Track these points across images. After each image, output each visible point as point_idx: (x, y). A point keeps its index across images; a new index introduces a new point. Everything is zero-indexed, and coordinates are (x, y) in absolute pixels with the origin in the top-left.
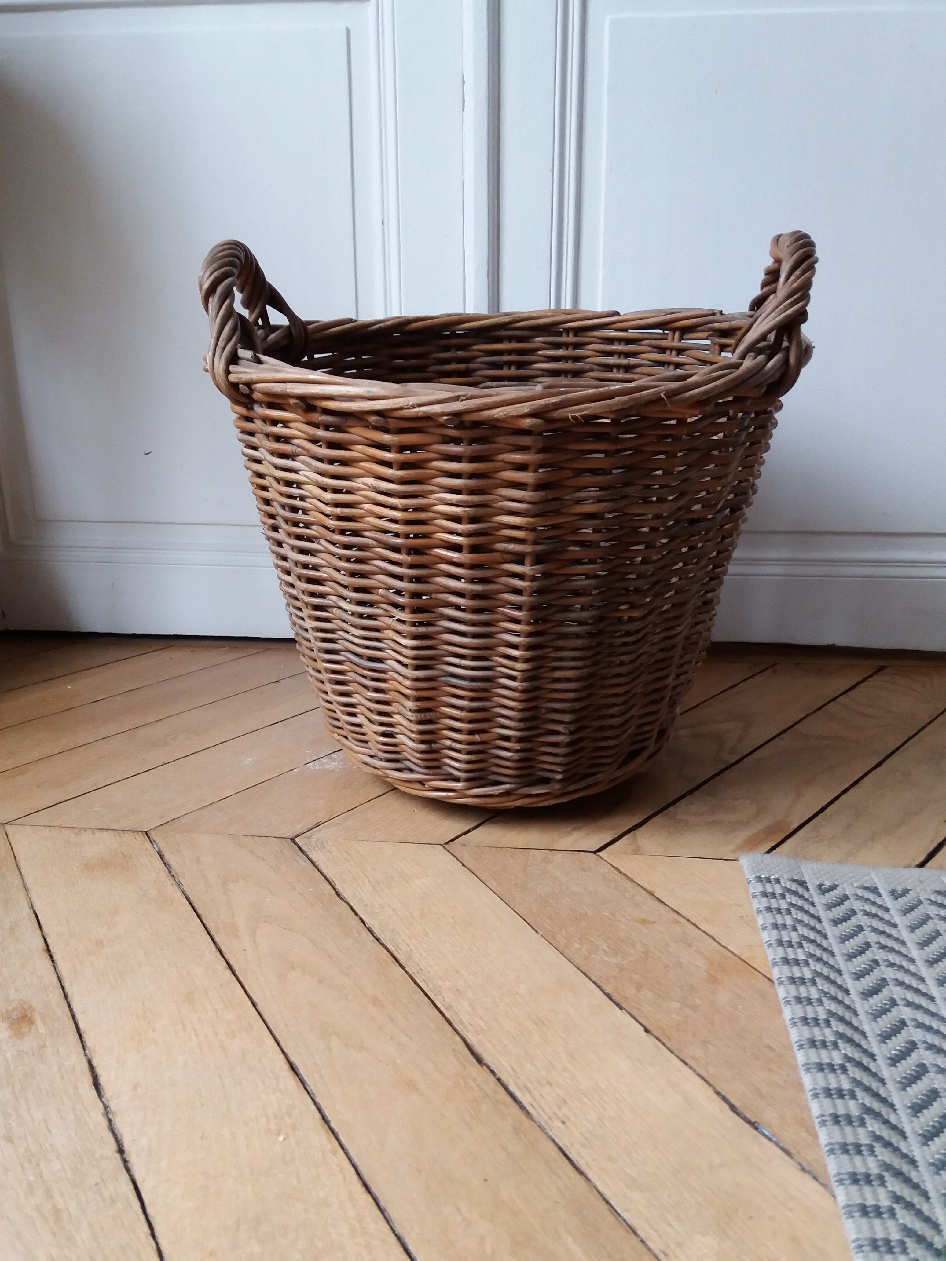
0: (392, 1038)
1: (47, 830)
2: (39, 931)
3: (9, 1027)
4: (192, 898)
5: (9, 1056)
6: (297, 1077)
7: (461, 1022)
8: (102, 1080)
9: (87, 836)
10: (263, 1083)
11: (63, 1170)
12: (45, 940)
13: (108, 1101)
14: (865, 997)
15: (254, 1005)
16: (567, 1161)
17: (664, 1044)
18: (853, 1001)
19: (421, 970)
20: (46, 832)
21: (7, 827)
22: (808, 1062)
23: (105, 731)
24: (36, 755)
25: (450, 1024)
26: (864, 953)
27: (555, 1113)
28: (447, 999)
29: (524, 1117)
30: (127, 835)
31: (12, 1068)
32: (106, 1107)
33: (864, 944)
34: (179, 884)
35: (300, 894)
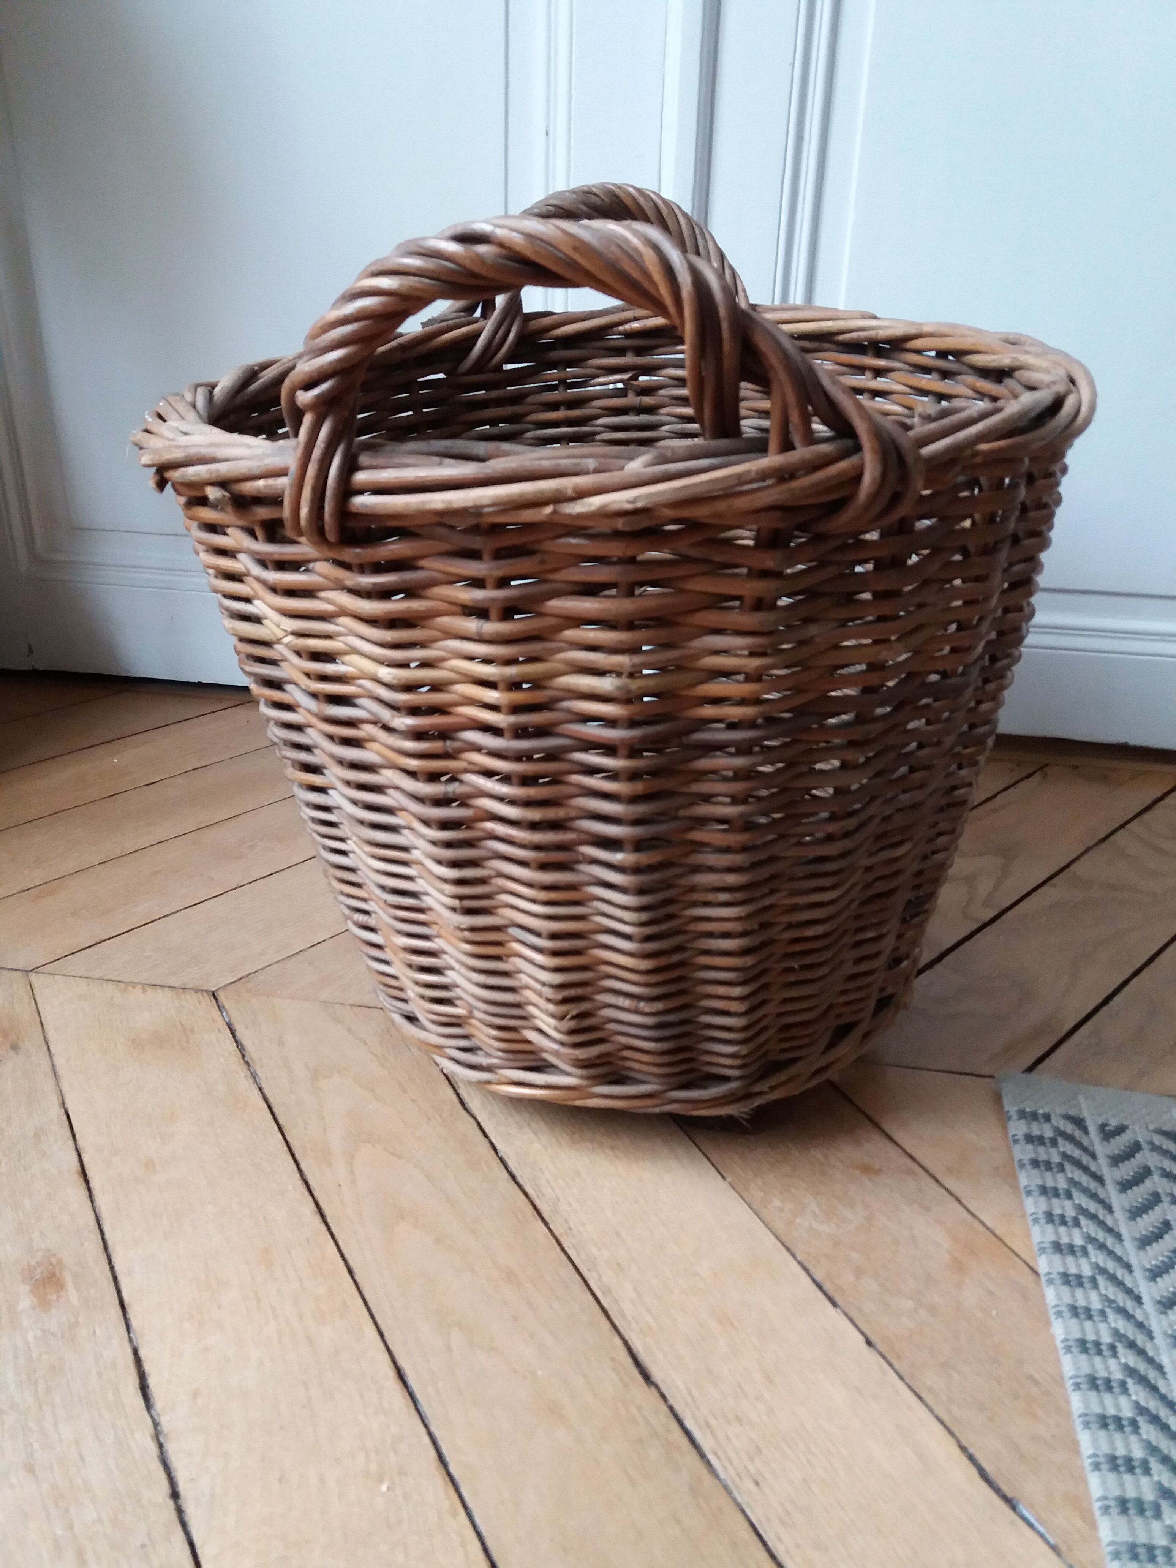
0: (532, 1336)
1: (84, 982)
2: (71, 1143)
3: (32, 1292)
4: (271, 1100)
5: (30, 1337)
6: (405, 1390)
7: (623, 1315)
8: (152, 1381)
9: (136, 995)
10: (362, 1396)
11: (100, 1521)
12: (79, 1155)
13: (159, 1415)
14: (1162, 1309)
15: (350, 1272)
16: (760, 1545)
17: (891, 1365)
18: (1147, 1315)
19: (570, 1229)
20: (82, 987)
21: (33, 976)
22: (1087, 1412)
23: (163, 831)
24: (71, 866)
25: (608, 1317)
26: (1162, 1237)
27: (745, 1467)
28: (605, 1278)
29: (704, 1472)
30: (188, 997)
31: (35, 1356)
32: (156, 1424)
33: (1162, 1223)
34: (254, 1076)
35: (413, 1101)
